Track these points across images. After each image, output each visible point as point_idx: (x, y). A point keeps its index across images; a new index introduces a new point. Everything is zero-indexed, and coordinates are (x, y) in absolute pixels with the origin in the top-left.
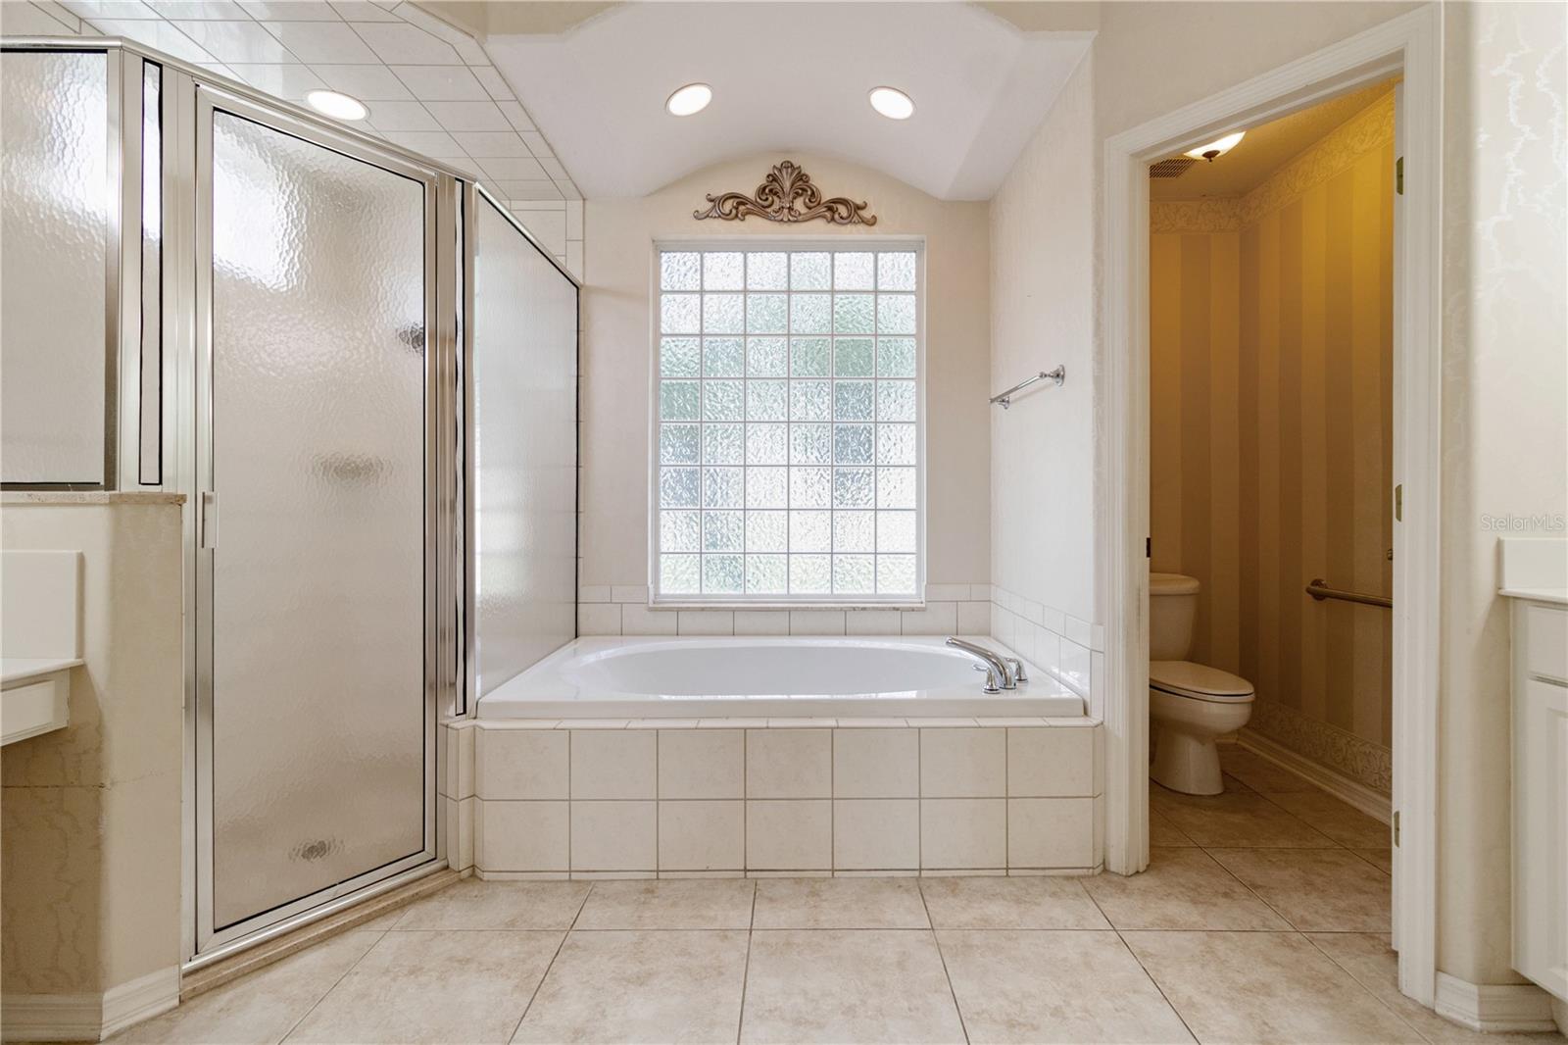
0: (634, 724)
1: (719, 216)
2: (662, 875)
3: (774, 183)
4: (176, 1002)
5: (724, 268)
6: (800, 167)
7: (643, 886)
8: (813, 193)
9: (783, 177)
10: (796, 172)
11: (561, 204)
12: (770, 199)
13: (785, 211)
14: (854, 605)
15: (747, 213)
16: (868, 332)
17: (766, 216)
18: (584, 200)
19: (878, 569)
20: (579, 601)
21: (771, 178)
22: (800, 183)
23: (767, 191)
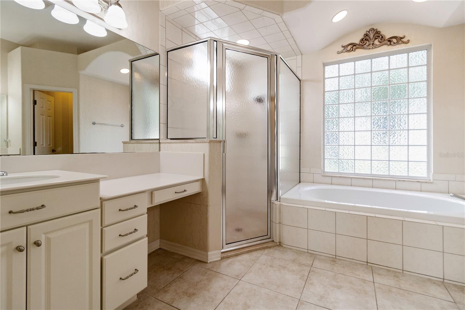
0: (327, 209)
1: (346, 51)
2: (337, 257)
3: (367, 37)
4: (220, 259)
5: (347, 68)
6: (377, 29)
7: (331, 259)
8: (382, 37)
9: (370, 34)
10: (375, 31)
11: (295, 57)
12: (365, 42)
13: (371, 45)
14: (400, 179)
15: (356, 49)
16: (405, 82)
17: (364, 48)
18: (302, 55)
19: (409, 167)
20: (301, 172)
21: (365, 35)
22: (377, 34)
23: (364, 40)
